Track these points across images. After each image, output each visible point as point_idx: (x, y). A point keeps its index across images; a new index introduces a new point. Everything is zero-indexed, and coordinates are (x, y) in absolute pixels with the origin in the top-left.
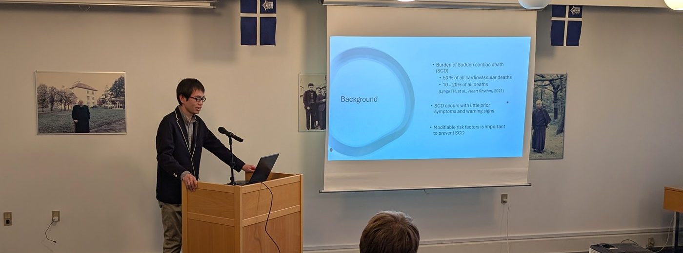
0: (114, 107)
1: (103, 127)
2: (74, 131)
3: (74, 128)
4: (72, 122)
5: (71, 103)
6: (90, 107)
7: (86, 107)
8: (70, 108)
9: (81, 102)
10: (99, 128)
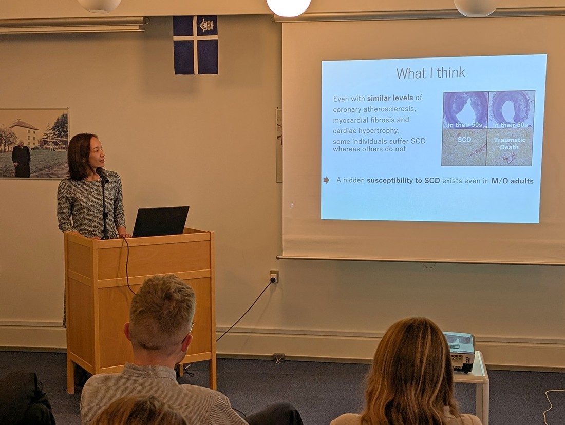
0: (56, 149)
1: (45, 172)
2: (14, 174)
3: (14, 171)
4: (13, 165)
5: (11, 143)
6: (30, 148)
7: (27, 148)
8: (10, 149)
9: (22, 143)
10: (40, 173)
